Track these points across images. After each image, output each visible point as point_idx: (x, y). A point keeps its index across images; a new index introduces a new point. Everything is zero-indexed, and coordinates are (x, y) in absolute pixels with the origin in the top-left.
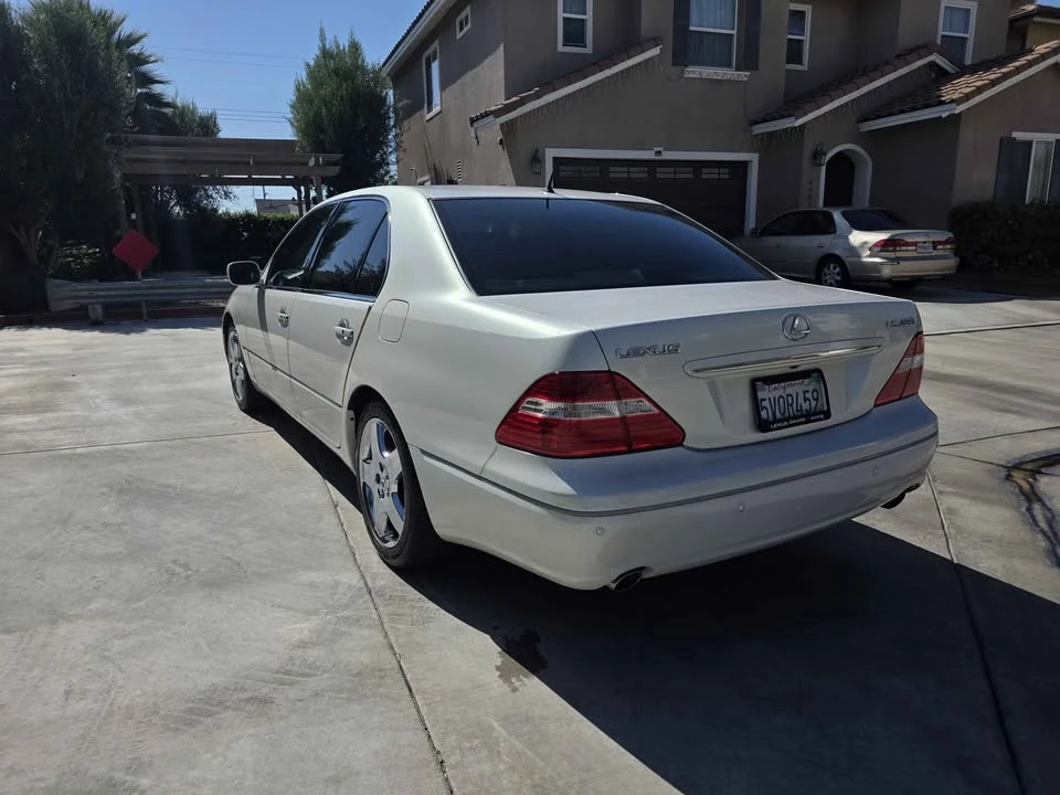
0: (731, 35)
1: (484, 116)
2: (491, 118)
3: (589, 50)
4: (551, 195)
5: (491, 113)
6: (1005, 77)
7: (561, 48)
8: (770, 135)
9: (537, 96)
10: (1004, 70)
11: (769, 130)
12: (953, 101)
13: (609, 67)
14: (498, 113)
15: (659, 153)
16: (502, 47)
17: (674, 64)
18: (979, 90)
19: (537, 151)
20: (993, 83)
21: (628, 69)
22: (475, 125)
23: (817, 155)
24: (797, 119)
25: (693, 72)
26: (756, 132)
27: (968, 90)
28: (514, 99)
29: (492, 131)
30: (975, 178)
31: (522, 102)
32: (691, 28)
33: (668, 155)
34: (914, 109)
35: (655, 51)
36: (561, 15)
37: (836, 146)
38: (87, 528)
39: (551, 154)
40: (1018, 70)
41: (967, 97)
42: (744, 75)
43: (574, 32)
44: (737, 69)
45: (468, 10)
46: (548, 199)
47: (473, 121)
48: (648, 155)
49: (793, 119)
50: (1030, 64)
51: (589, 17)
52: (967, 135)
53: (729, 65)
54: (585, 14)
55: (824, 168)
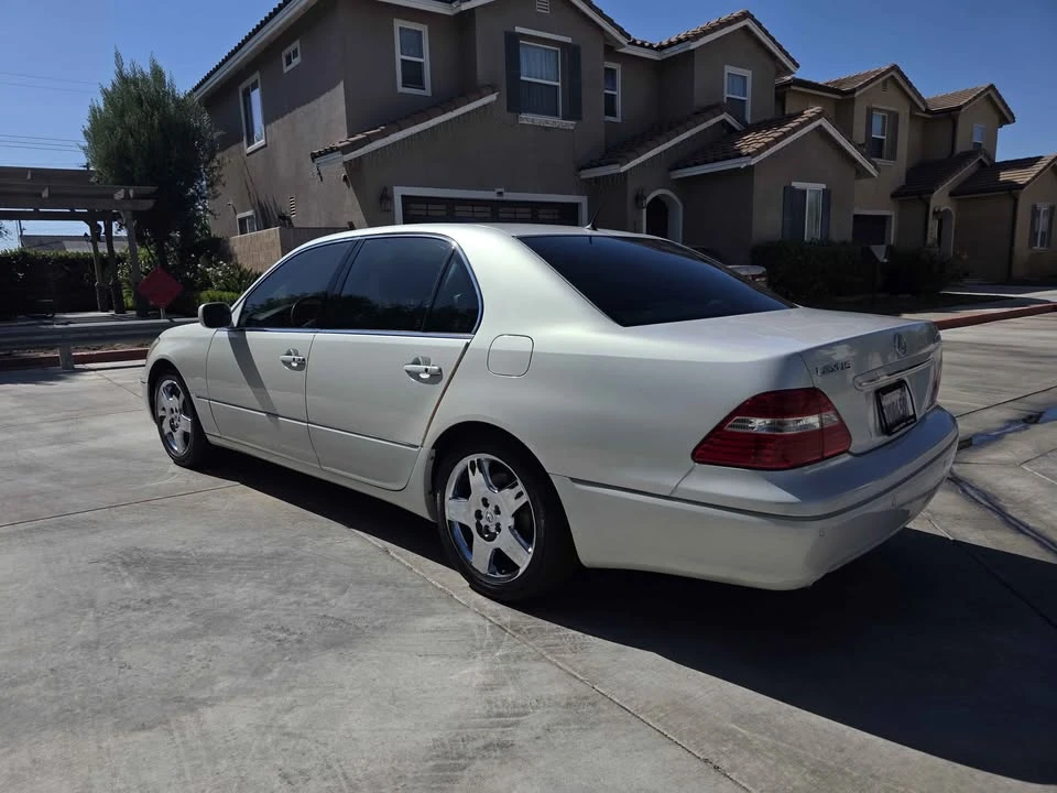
0: (556, 87)
1: (326, 152)
2: (338, 155)
3: (428, 92)
4: (595, 233)
5: (338, 149)
6: (785, 135)
7: (400, 89)
8: (597, 179)
9: (383, 135)
10: (784, 130)
11: (598, 175)
12: (748, 154)
13: (451, 111)
14: (345, 150)
15: (500, 194)
16: (342, 84)
17: (509, 110)
18: (768, 146)
19: (385, 189)
20: (777, 140)
21: (468, 113)
22: (318, 160)
23: (639, 198)
24: (622, 166)
25: (527, 118)
26: (583, 177)
27: (759, 146)
28: (360, 136)
29: (336, 168)
30: (767, 222)
31: (368, 140)
32: (522, 78)
33: (509, 196)
34: (715, 161)
35: (492, 98)
36: (399, 57)
37: (653, 191)
38: (128, 607)
39: (399, 192)
40: (794, 130)
41: (759, 151)
42: (570, 124)
43: (413, 74)
44: (563, 119)
45: (296, 44)
46: (590, 236)
47: (314, 157)
48: (491, 195)
49: (617, 166)
50: (802, 125)
51: (426, 60)
52: (760, 183)
53: (557, 115)
54: (422, 57)
55: (645, 210)
